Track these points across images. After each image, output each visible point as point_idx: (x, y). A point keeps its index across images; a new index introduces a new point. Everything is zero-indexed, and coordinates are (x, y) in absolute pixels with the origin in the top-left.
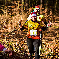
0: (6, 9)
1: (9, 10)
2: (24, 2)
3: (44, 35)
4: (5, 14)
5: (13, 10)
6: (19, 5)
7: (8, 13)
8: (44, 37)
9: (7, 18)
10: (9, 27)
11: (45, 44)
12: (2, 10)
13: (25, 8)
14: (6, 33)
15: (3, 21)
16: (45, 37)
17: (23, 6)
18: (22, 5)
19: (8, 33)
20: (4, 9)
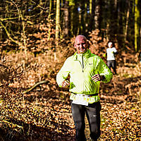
0: (25, 40)
1: (31, 41)
2: (61, 25)
3: (103, 91)
4: (23, 50)
5: (38, 41)
6: (51, 31)
7: (29, 49)
8: (102, 96)
9: (27, 59)
10: (31, 76)
11: (106, 110)
12: (16, 42)
13: (64, 37)
14: (24, 89)
15: (19, 65)
16: (105, 97)
17: (59, 34)
18: (57, 32)
19: (28, 88)
20: (20, 41)
